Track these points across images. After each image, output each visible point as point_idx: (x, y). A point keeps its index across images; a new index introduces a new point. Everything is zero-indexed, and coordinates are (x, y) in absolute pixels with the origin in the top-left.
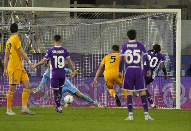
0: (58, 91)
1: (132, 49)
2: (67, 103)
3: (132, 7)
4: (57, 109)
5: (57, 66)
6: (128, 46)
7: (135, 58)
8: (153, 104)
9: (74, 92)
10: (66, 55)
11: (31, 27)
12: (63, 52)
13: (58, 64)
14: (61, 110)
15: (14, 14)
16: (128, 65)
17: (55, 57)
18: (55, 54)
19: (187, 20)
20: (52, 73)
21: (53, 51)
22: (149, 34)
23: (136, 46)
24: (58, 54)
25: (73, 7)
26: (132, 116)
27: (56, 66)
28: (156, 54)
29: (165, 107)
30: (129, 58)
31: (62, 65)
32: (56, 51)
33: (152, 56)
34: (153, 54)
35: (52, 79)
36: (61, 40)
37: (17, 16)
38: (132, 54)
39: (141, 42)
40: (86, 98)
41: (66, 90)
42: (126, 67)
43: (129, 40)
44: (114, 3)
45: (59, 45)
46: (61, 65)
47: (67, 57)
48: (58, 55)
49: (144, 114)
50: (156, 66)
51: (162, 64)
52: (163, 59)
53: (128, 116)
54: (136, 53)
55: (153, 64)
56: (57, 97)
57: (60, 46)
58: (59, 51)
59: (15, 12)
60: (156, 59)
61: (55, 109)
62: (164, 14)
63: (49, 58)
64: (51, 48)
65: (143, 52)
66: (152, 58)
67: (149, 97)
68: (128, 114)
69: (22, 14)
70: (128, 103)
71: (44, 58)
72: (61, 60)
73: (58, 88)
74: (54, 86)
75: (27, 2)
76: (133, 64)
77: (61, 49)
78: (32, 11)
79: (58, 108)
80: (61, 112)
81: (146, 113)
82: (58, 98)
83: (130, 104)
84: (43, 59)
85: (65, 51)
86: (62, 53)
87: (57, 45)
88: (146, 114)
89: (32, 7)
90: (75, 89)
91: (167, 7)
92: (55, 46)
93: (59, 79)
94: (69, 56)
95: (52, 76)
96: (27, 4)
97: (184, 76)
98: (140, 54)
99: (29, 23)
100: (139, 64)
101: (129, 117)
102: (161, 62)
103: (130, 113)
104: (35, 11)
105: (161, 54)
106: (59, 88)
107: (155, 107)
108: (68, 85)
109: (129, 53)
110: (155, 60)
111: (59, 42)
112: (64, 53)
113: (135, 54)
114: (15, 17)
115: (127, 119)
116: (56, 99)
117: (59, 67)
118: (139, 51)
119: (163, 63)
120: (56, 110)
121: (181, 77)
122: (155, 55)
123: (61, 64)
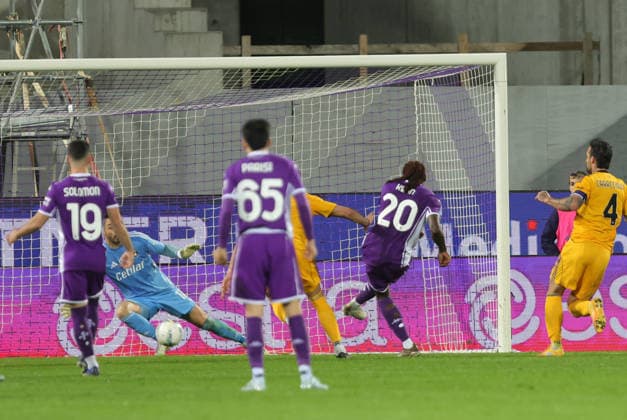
0: (84, 308)
1: (258, 177)
2: (165, 345)
3: (416, 50)
4: (84, 364)
5: (80, 235)
6: (246, 167)
7: (268, 204)
8: (409, 340)
9: (185, 312)
10: (105, 200)
11: (75, 118)
12: (95, 191)
13: (81, 229)
14: (95, 368)
15: (29, 82)
16: (245, 226)
17: (72, 207)
18: (72, 199)
19: (583, 84)
20: (65, 256)
21: (65, 190)
22: (419, 131)
23: (268, 167)
24: (82, 198)
25: (241, 55)
26: (262, 380)
27: (76, 237)
28: (413, 192)
29: (469, 348)
30: (249, 206)
31: (94, 231)
32: (74, 189)
33: (401, 197)
34: (402, 191)
35: (65, 272)
36: (89, 154)
37: (37, 86)
38: (258, 192)
39: (284, 156)
40: (222, 328)
41: (159, 306)
42: (241, 232)
43: (248, 150)
44: (363, 38)
45: (84, 172)
46: (92, 232)
47: (110, 207)
48: (82, 201)
49: (297, 371)
50: (412, 228)
51: (430, 220)
52: (434, 206)
53: (250, 378)
54: (271, 188)
55: (403, 221)
56: (82, 326)
57: (88, 174)
58: (85, 188)
59: (32, 74)
60: (412, 206)
61: (79, 363)
62: (458, 70)
63: (53, 211)
64: (60, 180)
65: (290, 185)
66: (399, 202)
67: (395, 321)
68: (251, 372)
69: (48, 79)
70: (250, 340)
71: (40, 211)
72: (90, 217)
73: (83, 299)
74: (73, 294)
75: (62, 42)
76: (260, 223)
77: (91, 182)
78: (75, 71)
79: (86, 360)
80: (95, 372)
81: (303, 368)
82: (85, 330)
83: (256, 344)
84: (37, 215)
85: (104, 187)
86: (92, 194)
87: (77, 172)
88: (304, 373)
89: (76, 57)
90: (186, 301)
91: (523, 45)
92: (73, 175)
93: (86, 272)
94: (114, 203)
95: (67, 264)
96: (64, 49)
97: (536, 254)
98: (283, 190)
99: (70, 107)
100: (280, 223)
101: (252, 381)
102: (429, 213)
103: (257, 371)
104: (86, 71)
105: (424, 190)
106: (86, 302)
107: (414, 349)
108: (164, 290)
109: (247, 189)
110: (408, 210)
111: (83, 161)
112: (99, 194)
113: (266, 193)
114: (32, 90)
115: (246, 388)
116: (80, 334)
117: (86, 236)
118: (278, 183)
119: (434, 217)
120: (81, 366)
121: (511, 256)
122: (410, 192)
123: (91, 229)
